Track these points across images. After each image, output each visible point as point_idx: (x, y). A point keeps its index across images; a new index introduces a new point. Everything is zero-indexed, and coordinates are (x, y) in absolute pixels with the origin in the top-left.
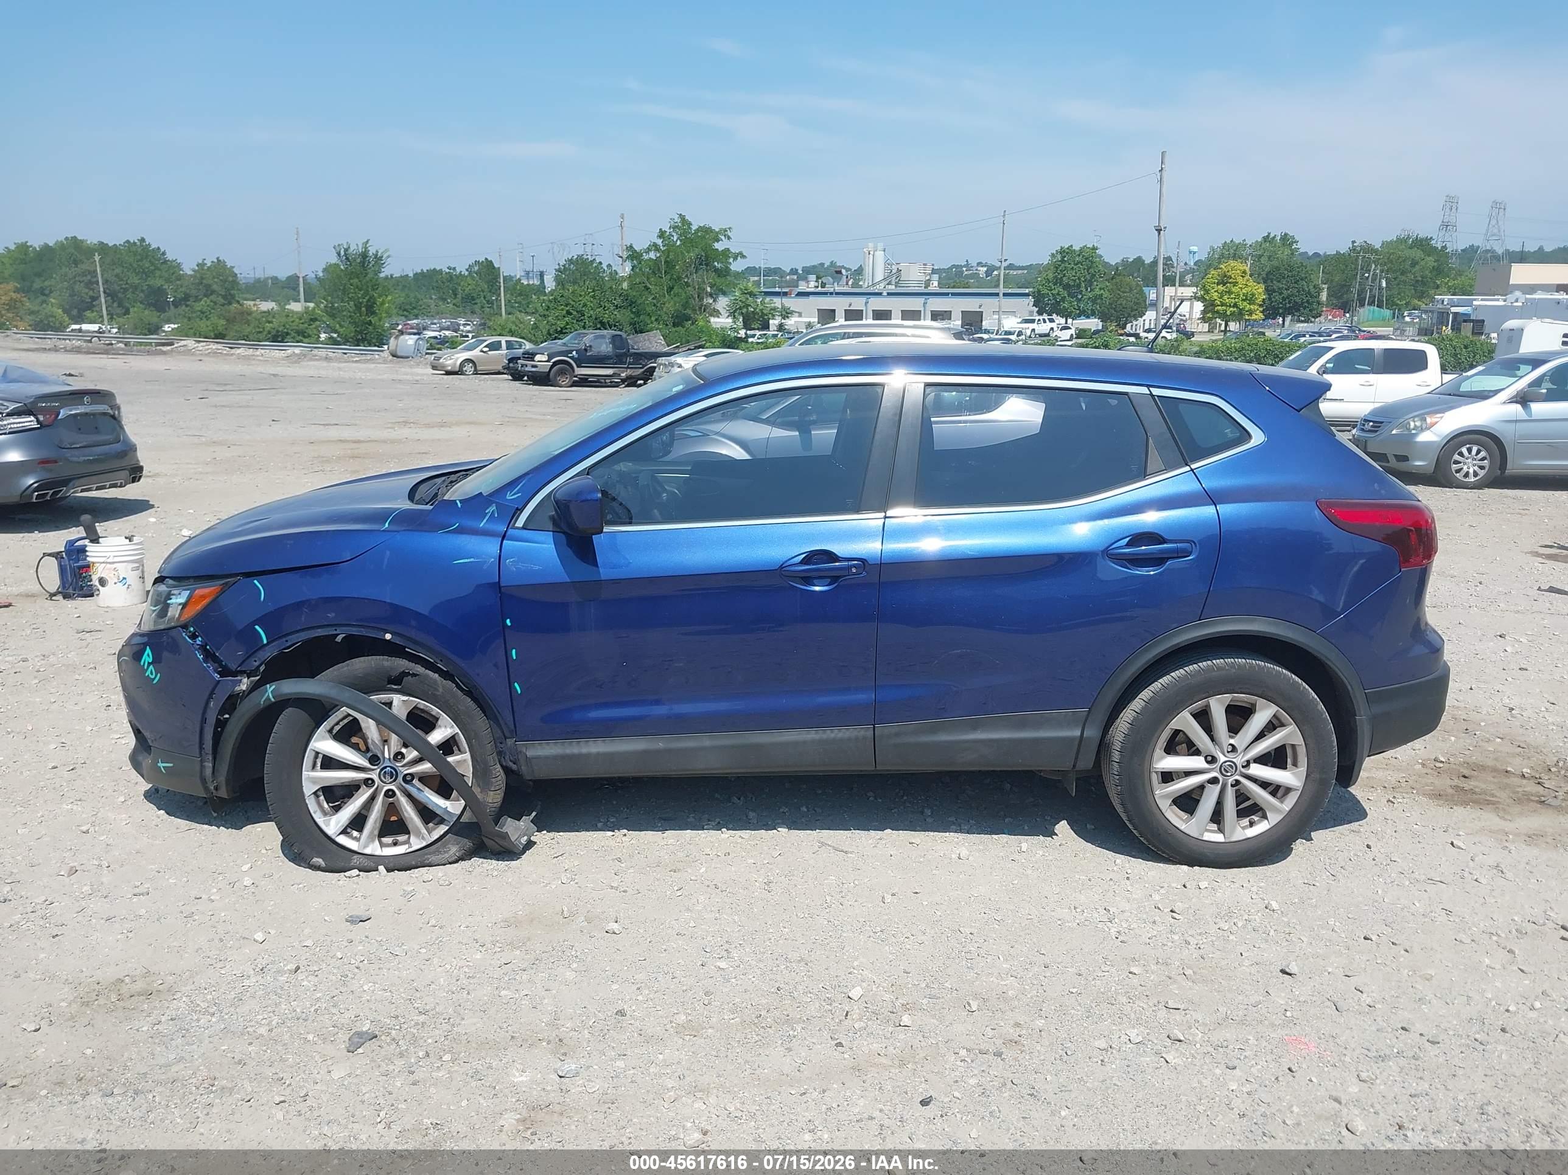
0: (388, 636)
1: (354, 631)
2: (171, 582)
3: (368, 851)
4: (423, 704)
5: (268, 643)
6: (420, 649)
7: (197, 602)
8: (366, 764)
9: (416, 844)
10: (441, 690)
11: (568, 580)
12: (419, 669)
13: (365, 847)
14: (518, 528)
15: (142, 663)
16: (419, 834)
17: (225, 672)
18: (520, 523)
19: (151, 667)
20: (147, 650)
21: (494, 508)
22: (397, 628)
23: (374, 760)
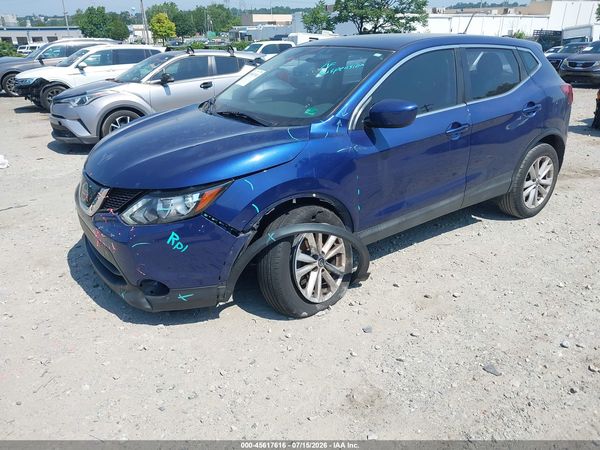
0: (314, 195)
1: (300, 196)
3: (321, 301)
5: (259, 212)
6: (326, 198)
8: (313, 260)
11: (377, 151)
12: (323, 209)
13: (320, 299)
15: (168, 242)
16: (334, 286)
18: (350, 128)
19: (179, 243)
20: (173, 234)
21: (340, 122)
22: (318, 191)
23: (315, 257)
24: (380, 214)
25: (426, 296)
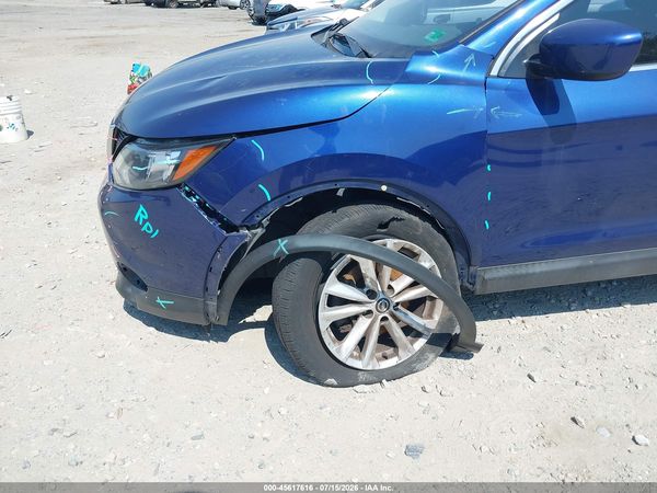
0: (384, 188)
1: (354, 185)
2: (144, 142)
3: (370, 368)
4: (408, 244)
5: (272, 200)
6: (410, 197)
7: (188, 162)
9: (404, 356)
10: (421, 230)
11: (546, 125)
12: (405, 214)
13: (368, 364)
14: (494, 77)
15: (136, 219)
16: (405, 348)
17: (230, 227)
18: (494, 72)
19: (148, 224)
20: (142, 208)
21: (472, 57)
22: (394, 180)
23: (372, 294)
24: (536, 243)
25: (574, 420)
